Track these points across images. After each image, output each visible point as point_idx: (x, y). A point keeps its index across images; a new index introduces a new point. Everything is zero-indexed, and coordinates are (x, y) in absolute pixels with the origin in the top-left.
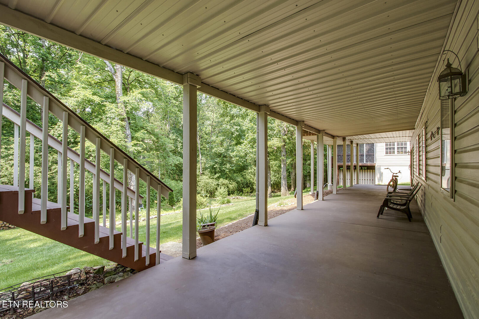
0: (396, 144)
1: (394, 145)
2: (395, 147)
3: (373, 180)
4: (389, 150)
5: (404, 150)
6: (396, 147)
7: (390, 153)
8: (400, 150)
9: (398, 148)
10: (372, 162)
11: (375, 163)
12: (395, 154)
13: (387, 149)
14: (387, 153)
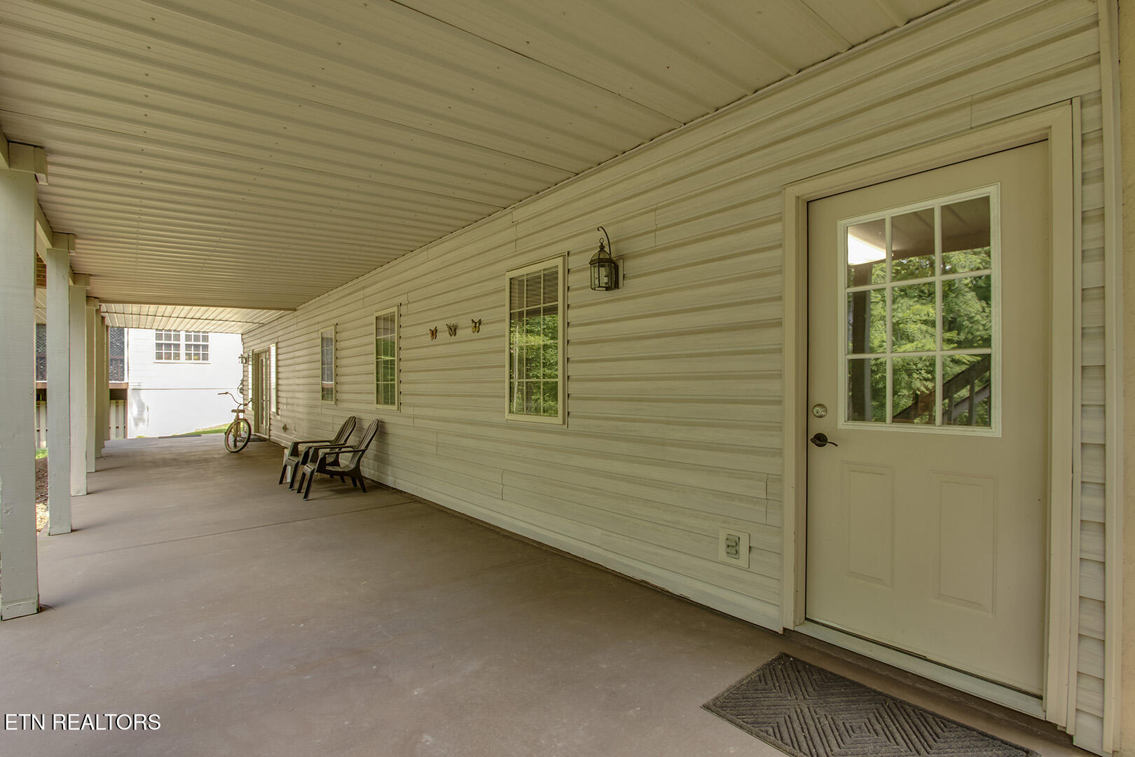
0: (183, 334)
1: (177, 337)
2: (179, 344)
3: (117, 427)
4: (166, 350)
5: (201, 352)
6: (183, 342)
7: (168, 357)
8: (193, 352)
9: (188, 347)
10: (118, 380)
11: (126, 381)
12: (179, 359)
13: (159, 346)
14: (159, 356)
